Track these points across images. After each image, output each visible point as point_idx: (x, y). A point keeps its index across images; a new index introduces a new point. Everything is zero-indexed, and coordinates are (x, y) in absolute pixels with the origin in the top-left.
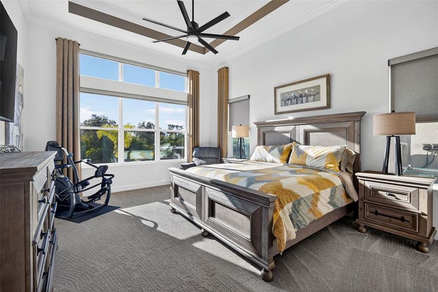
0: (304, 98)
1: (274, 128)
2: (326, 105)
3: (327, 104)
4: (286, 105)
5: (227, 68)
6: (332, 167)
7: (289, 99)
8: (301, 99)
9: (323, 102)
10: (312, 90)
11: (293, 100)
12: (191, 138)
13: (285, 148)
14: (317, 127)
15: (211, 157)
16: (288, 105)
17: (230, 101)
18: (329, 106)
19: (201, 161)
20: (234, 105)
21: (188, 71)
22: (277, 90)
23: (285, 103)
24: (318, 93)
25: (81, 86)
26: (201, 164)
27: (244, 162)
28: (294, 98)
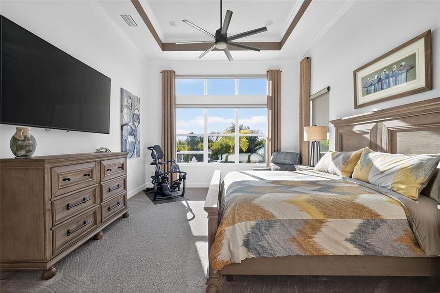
0: (391, 79)
1: (353, 128)
2: (424, 85)
3: (426, 83)
4: (368, 93)
5: (308, 58)
6: (402, 189)
7: (371, 85)
8: (387, 80)
9: (420, 81)
10: (403, 63)
11: (377, 85)
12: (270, 142)
13: (351, 157)
14: (408, 123)
15: (287, 163)
16: (370, 93)
17: (312, 98)
18: (430, 85)
19: (276, 167)
20: (317, 101)
21: (268, 72)
22: (357, 73)
23: (367, 90)
24: (413, 67)
25: (176, 103)
26: (276, 170)
27: (305, 172)
28: (379, 81)
